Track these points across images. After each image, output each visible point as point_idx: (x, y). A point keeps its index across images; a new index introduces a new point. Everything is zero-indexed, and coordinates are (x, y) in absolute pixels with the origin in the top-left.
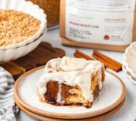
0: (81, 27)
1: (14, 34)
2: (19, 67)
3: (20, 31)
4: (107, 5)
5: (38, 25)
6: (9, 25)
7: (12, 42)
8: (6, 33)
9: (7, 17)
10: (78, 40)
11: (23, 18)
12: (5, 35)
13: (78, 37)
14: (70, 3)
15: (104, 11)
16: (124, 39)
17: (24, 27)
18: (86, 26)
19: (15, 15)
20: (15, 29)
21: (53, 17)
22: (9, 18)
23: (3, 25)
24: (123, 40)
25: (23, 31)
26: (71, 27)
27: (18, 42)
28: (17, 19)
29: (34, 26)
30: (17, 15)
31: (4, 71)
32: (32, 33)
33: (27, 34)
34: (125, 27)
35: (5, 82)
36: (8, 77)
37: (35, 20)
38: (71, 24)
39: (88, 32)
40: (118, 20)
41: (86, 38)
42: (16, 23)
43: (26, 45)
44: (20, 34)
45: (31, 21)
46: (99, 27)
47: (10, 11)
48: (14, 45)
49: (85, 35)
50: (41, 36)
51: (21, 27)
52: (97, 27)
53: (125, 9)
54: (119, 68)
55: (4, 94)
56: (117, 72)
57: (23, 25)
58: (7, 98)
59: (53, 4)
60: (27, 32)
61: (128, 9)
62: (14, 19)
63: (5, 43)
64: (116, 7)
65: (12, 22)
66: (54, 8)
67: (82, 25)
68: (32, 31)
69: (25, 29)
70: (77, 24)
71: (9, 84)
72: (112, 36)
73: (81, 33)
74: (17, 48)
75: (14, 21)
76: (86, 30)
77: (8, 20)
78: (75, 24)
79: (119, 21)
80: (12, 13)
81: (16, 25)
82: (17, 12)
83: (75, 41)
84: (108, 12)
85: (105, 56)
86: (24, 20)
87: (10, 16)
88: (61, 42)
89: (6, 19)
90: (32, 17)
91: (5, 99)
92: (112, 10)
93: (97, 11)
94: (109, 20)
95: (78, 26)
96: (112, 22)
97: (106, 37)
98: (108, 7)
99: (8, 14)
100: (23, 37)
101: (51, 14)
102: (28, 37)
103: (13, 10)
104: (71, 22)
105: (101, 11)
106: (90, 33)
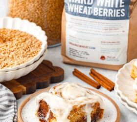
0: (79, 48)
1: (16, 55)
2: (20, 86)
3: (22, 53)
4: (103, 29)
5: (39, 46)
6: (13, 46)
7: (14, 64)
8: (10, 54)
9: (11, 38)
10: (77, 59)
11: (26, 39)
12: (8, 57)
13: (77, 56)
14: (69, 25)
15: (100, 35)
16: (118, 59)
17: (26, 48)
18: (84, 47)
19: (19, 36)
20: (17, 50)
21: (56, 35)
22: (13, 38)
23: (7, 46)
24: (118, 61)
25: (25, 52)
26: (71, 47)
27: (19, 64)
28: (20, 41)
29: (35, 47)
30: (21, 36)
31: (6, 89)
32: (33, 55)
33: (28, 56)
34: (120, 49)
35: (7, 100)
36: (9, 95)
37: (37, 41)
38: (70, 45)
39: (86, 52)
40: (113, 42)
41: (84, 58)
42: (19, 44)
43: (26, 66)
44: (22, 55)
45: (33, 42)
46: (96, 48)
47: (15, 31)
48: (15, 67)
49: (83, 55)
50: (41, 57)
51: (23, 48)
52: (94, 48)
53: (120, 33)
54: (112, 87)
55: (5, 111)
56: (111, 91)
57: (26, 46)
58: (7, 115)
59: (56, 23)
60: (28, 53)
61: (122, 32)
62: (17, 40)
63: (7, 64)
64: (111, 31)
65: (15, 43)
66: (57, 28)
67: (80, 46)
68: (33, 53)
69: (27, 51)
70: (76, 45)
71: (10, 101)
72: (108, 57)
73: (80, 53)
74: (18, 69)
75: (17, 42)
76: (84, 51)
77: (12, 40)
78: (74, 45)
79: (114, 44)
80: (16, 34)
81: (19, 46)
82: (22, 32)
83: (75, 60)
84: (104, 35)
85: (100, 75)
86: (27, 42)
87: (14, 37)
88: (62, 60)
89: (11, 40)
90: (35, 38)
91: (5, 115)
92: (107, 34)
93: (94, 34)
94: (105, 42)
95: (77, 47)
96: (108, 44)
97: (103, 58)
98: (104, 31)
99: (13, 35)
100: (25, 58)
101: (54, 32)
102: (29, 59)
103: (18, 31)
104: (71, 43)
105: (97, 34)
106: (88, 53)
